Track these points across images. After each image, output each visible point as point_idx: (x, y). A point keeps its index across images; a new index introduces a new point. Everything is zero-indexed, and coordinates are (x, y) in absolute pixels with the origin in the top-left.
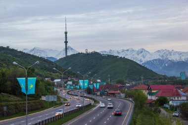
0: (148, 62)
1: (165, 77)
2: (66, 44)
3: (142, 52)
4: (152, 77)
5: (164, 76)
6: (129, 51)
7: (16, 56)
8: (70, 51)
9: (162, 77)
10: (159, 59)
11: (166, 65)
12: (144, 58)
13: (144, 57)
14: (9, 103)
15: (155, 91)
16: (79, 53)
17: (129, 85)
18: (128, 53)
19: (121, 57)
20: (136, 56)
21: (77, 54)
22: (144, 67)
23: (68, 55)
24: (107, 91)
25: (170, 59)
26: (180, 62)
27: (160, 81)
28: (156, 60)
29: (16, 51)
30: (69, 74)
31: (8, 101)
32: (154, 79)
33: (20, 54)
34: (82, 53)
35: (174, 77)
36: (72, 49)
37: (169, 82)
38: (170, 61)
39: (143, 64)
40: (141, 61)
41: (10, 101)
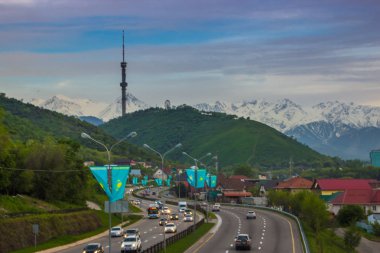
0: (298, 129)
1: (337, 162)
2: (124, 90)
3: (284, 107)
4: (309, 160)
5: (334, 159)
6: (257, 105)
7: (19, 114)
8: (132, 104)
9: (331, 161)
10: (322, 123)
11: (338, 135)
12: (289, 119)
13: (289, 117)
14: (38, 216)
15: (329, 193)
16: (152, 109)
17: (264, 178)
18: (256, 108)
19: (242, 119)
20: (272, 115)
21: (147, 110)
22: (291, 139)
23: (127, 112)
24: (220, 192)
25: (346, 123)
26: (368, 128)
27: (328, 169)
28: (315, 124)
29: (20, 103)
30: (131, 152)
31: (36, 213)
32: (314, 166)
33: (28, 109)
34: (157, 108)
35: (357, 162)
36: (134, 99)
37: (347, 171)
38: (345, 125)
39: (287, 132)
40: (282, 126)
41: (40, 213)
